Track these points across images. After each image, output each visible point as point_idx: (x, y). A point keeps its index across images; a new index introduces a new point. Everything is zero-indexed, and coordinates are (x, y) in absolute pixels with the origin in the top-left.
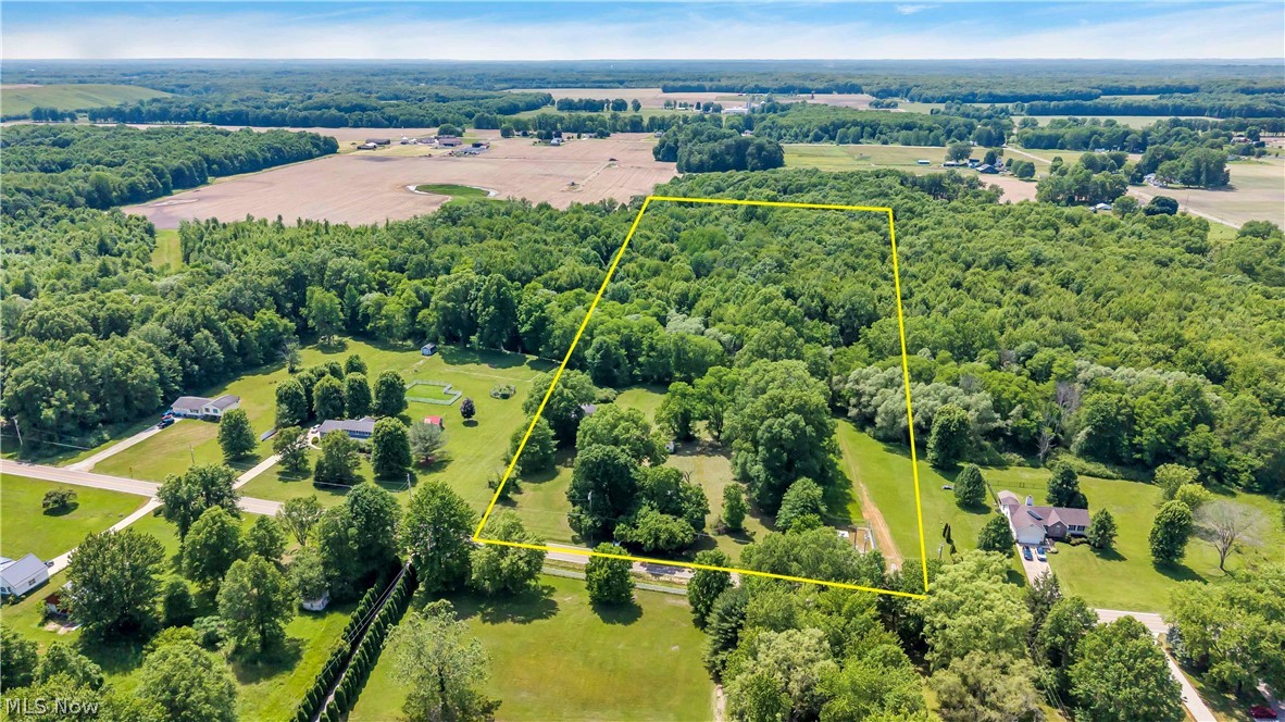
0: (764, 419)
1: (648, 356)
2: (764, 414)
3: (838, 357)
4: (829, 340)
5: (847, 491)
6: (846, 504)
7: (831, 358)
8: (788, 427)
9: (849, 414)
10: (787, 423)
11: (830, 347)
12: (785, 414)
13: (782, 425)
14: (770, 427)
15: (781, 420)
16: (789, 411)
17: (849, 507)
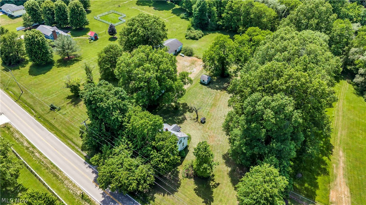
0: (253, 91)
1: (228, 13)
2: (255, 86)
3: (362, 33)
4: (359, 18)
5: (325, 158)
6: (318, 174)
7: (356, 33)
8: (272, 109)
9: (355, 80)
10: (273, 104)
11: (359, 24)
12: (275, 93)
13: (267, 104)
14: (255, 101)
15: (268, 98)
16: (280, 90)
17: (320, 179)
